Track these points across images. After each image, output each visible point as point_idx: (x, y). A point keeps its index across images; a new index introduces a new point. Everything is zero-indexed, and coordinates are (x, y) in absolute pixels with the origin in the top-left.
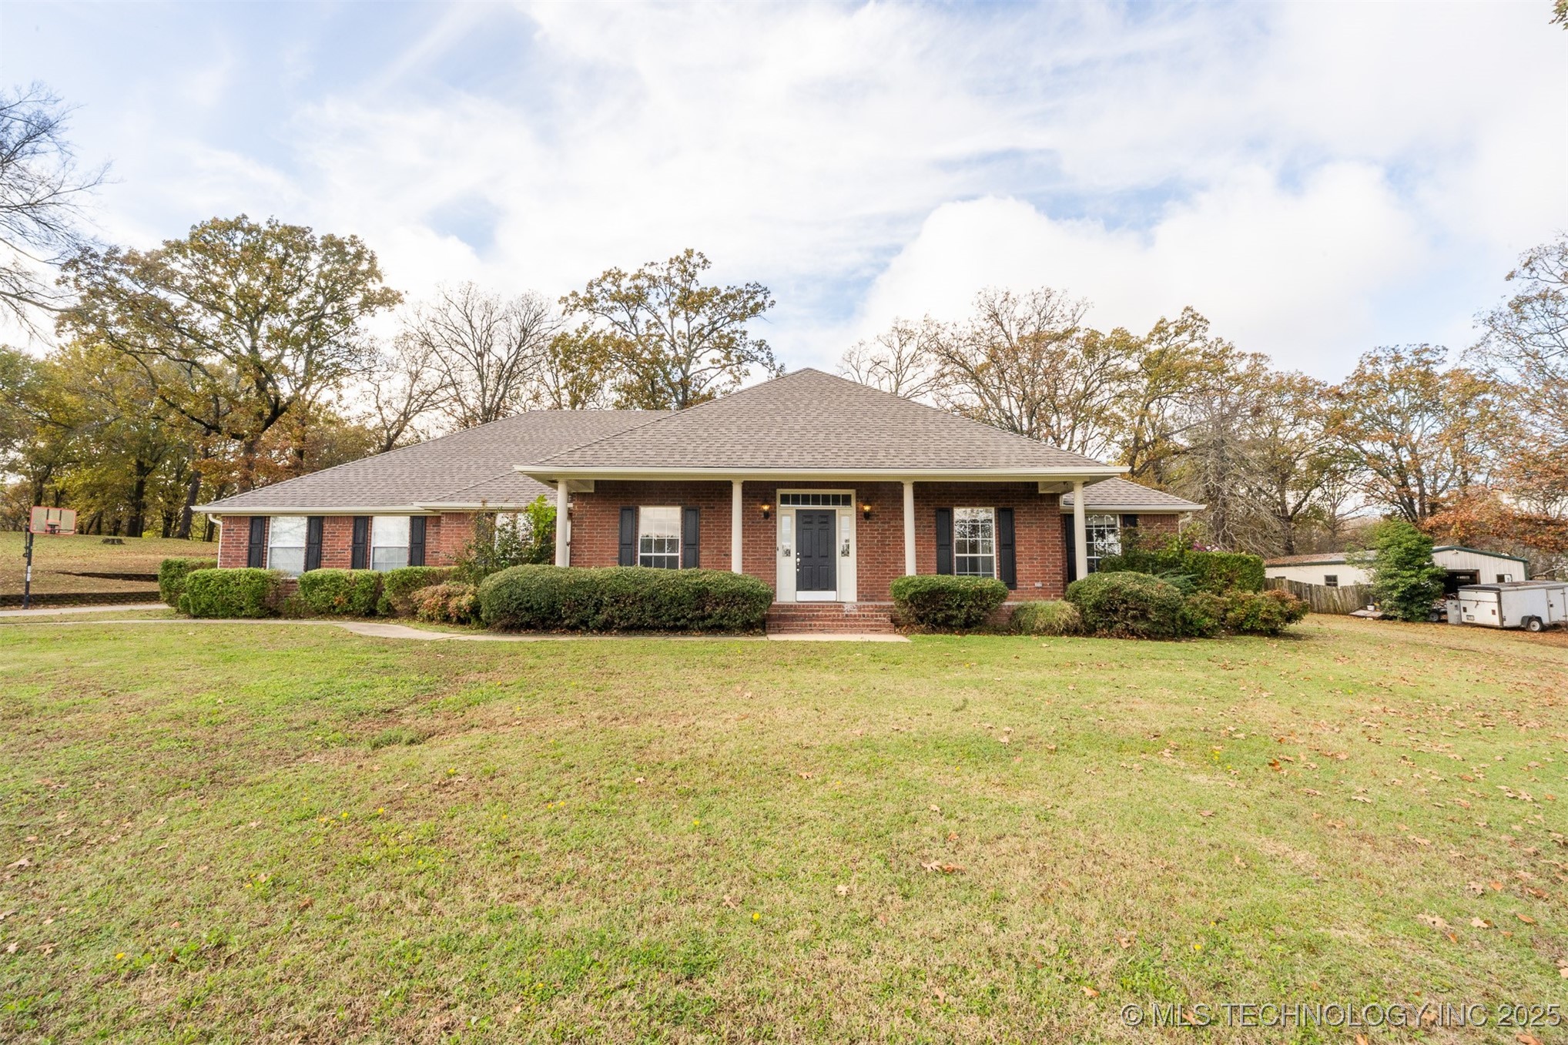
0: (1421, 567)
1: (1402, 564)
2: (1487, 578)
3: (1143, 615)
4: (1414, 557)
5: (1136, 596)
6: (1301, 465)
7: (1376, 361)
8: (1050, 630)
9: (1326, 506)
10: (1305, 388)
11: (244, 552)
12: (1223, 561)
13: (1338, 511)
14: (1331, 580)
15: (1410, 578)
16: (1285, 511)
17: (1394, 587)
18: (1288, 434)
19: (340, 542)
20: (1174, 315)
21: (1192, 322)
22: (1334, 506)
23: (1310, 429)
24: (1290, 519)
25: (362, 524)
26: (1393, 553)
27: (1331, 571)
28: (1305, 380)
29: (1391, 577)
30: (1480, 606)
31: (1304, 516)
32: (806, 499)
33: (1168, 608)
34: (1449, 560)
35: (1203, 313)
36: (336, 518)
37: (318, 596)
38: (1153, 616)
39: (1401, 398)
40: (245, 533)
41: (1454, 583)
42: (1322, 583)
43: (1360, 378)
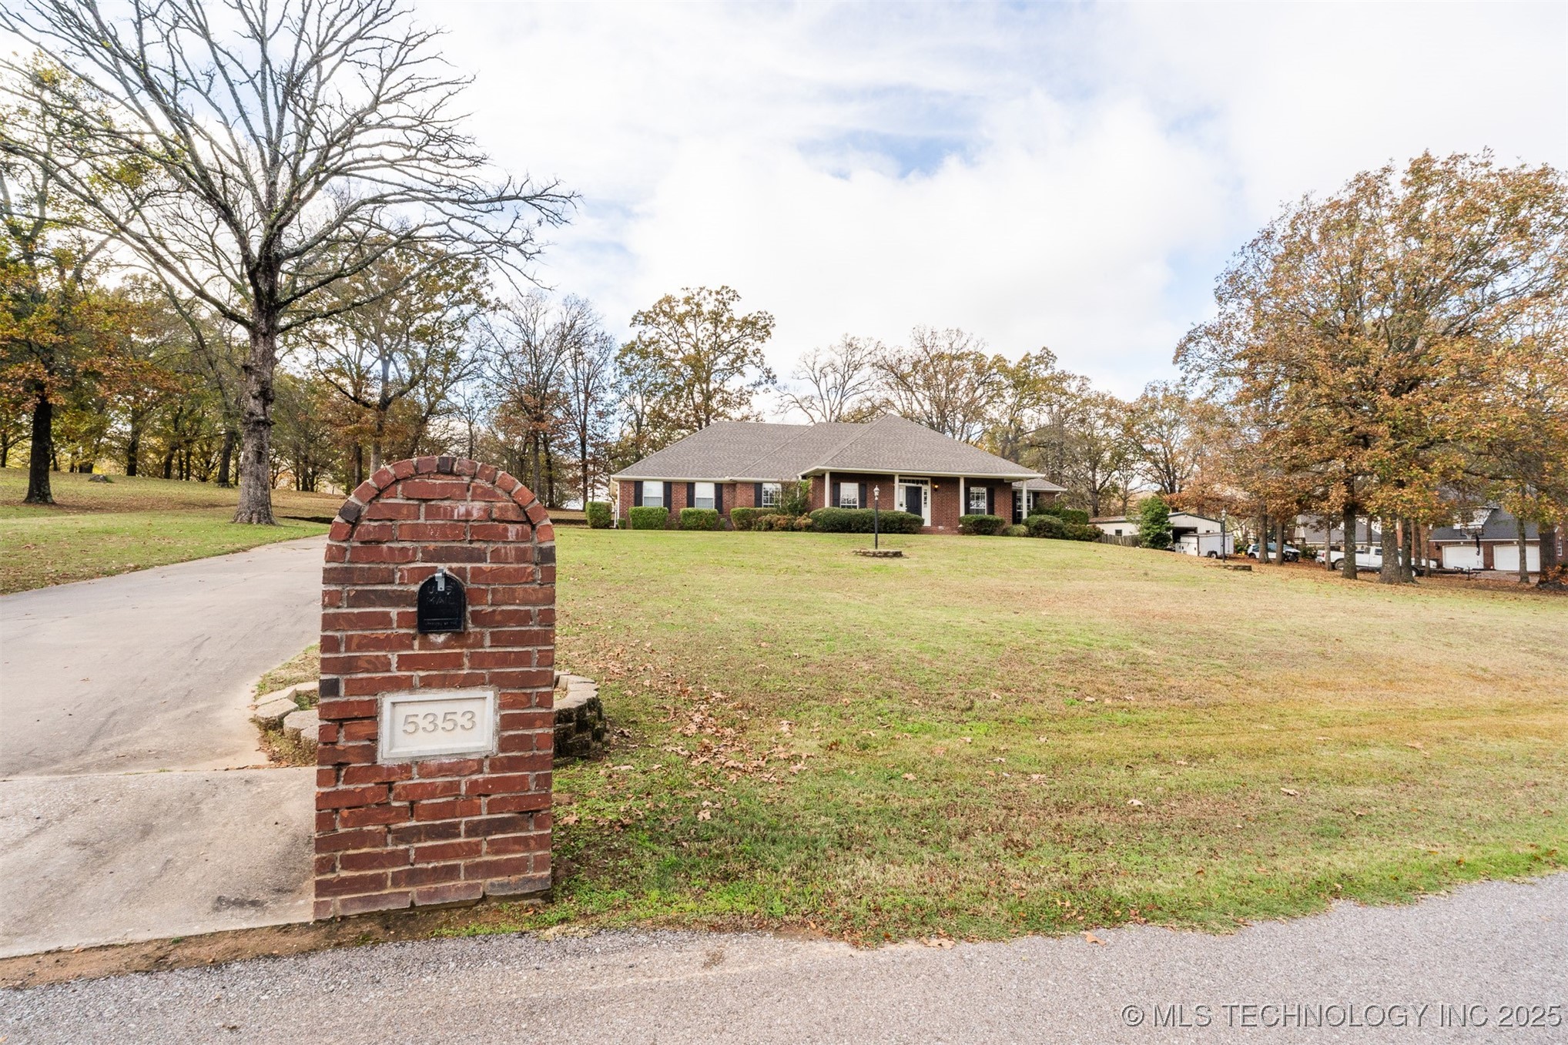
0: (1163, 523)
1: (1154, 521)
2: (1201, 530)
3: (1050, 531)
4: (1159, 518)
5: (1049, 523)
6: (1107, 455)
7: (1154, 390)
8: (1019, 535)
9: (1121, 484)
10: (1112, 403)
11: (632, 498)
12: (1074, 513)
13: (1130, 487)
14: (1119, 532)
15: (1156, 529)
16: (1095, 487)
17: (1149, 535)
18: (1099, 433)
19: (680, 495)
20: (1036, 352)
21: (1046, 357)
22: (1127, 483)
23: (1113, 432)
24: (1097, 493)
25: (691, 486)
26: (1149, 515)
27: (1119, 526)
28: (1112, 399)
29: (1148, 528)
30: (1189, 544)
31: (1107, 491)
32: (909, 481)
33: (1059, 528)
34: (1179, 521)
35: (1054, 351)
36: (678, 483)
37: (691, 521)
38: (1054, 530)
39: (1167, 414)
40: (632, 489)
41: (1180, 532)
42: (1114, 534)
43: (1145, 398)
